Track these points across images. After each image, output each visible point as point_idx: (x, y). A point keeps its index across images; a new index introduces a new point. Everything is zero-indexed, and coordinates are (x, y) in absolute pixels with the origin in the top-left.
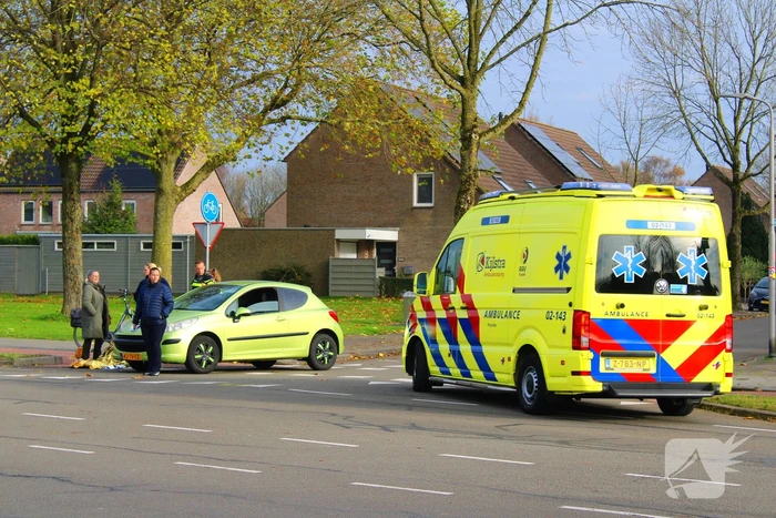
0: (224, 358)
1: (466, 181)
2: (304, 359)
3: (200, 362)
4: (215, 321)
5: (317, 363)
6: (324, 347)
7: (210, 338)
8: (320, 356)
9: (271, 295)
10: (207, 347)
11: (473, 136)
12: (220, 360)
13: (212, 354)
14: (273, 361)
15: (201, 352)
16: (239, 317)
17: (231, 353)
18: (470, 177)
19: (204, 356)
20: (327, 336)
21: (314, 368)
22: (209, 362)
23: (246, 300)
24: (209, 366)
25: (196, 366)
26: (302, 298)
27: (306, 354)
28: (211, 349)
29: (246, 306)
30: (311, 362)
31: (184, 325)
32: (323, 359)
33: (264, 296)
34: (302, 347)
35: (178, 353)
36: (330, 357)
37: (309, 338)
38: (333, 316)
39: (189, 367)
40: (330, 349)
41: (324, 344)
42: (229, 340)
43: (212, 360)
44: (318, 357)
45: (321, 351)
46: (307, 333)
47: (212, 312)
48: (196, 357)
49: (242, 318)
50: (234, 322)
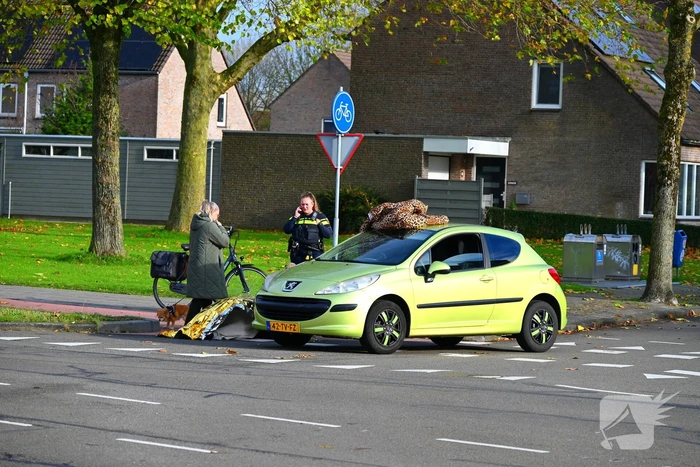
0: (412, 332)
1: (676, 81)
2: (514, 336)
3: (381, 337)
4: (400, 280)
5: (532, 343)
6: (542, 319)
7: (394, 305)
8: (536, 332)
10: (390, 317)
11: (688, 17)
12: (407, 336)
13: (397, 327)
15: (383, 323)
16: (433, 275)
17: (422, 325)
18: (681, 76)
19: (386, 330)
20: (546, 305)
21: (527, 348)
22: (393, 338)
23: (441, 251)
24: (393, 344)
25: (375, 343)
26: (514, 250)
27: (518, 329)
29: (441, 259)
30: (523, 341)
31: (360, 286)
32: (540, 336)
34: (511, 319)
35: (352, 325)
36: (549, 333)
37: (522, 306)
38: (554, 275)
39: (363, 345)
40: (549, 323)
41: (542, 315)
42: (420, 307)
43: (397, 335)
44: (534, 334)
45: (537, 325)
46: (520, 300)
47: (398, 266)
48: (377, 330)
49: (438, 276)
50: (426, 281)
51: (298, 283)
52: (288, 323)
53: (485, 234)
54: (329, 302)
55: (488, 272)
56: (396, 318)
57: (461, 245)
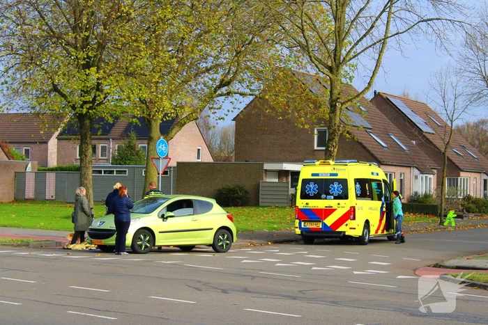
0: (157, 244)
1: (333, 133)
2: (210, 245)
3: (141, 246)
4: (151, 220)
5: (218, 248)
6: (223, 237)
7: (147, 231)
9: (188, 204)
10: (145, 237)
12: (154, 245)
13: (148, 241)
14: (193, 246)
15: (141, 240)
16: (167, 218)
17: (161, 241)
18: (335, 130)
19: (144, 242)
20: (226, 231)
21: (216, 251)
22: (146, 247)
23: (172, 207)
24: (146, 249)
25: (137, 249)
26: (209, 206)
27: (211, 242)
28: (148, 238)
29: (171, 211)
30: (215, 247)
32: (222, 245)
33: (185, 205)
34: (208, 238)
36: (227, 244)
37: (213, 232)
38: (230, 218)
39: (133, 249)
40: (227, 239)
41: (223, 235)
42: (160, 232)
43: (149, 245)
44: (219, 244)
45: (221, 240)
46: (212, 229)
47: (150, 214)
48: (138, 243)
49: (169, 219)
50: (163, 221)
51: (104, 222)
52: (99, 240)
53: (195, 200)
55: (195, 217)
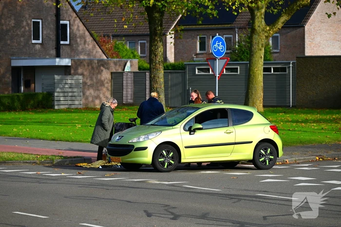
0: (183, 161)
2: (249, 162)
3: (163, 163)
4: (176, 134)
5: (260, 164)
6: (266, 152)
7: (171, 146)
8: (263, 159)
9: (222, 114)
10: (168, 153)
12: (180, 162)
13: (172, 158)
15: (163, 156)
16: (194, 131)
17: (188, 157)
19: (167, 159)
20: (268, 144)
21: (258, 168)
22: (170, 164)
23: (201, 119)
24: (169, 167)
25: (159, 167)
26: (248, 116)
27: (251, 157)
29: (200, 123)
30: (256, 163)
31: (150, 137)
32: (265, 161)
34: (246, 153)
35: (147, 157)
36: (270, 160)
37: (252, 146)
38: (274, 129)
39: (154, 167)
40: (271, 154)
41: (266, 150)
42: (186, 147)
43: (173, 162)
44: (261, 160)
45: (263, 155)
46: (251, 142)
47: (174, 127)
48: (160, 160)
50: (190, 134)
51: (122, 136)
52: (117, 157)
53: (231, 109)
54: (133, 146)
55: (231, 129)
56: (172, 153)
57: (219, 115)
